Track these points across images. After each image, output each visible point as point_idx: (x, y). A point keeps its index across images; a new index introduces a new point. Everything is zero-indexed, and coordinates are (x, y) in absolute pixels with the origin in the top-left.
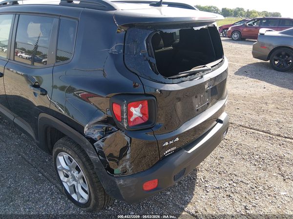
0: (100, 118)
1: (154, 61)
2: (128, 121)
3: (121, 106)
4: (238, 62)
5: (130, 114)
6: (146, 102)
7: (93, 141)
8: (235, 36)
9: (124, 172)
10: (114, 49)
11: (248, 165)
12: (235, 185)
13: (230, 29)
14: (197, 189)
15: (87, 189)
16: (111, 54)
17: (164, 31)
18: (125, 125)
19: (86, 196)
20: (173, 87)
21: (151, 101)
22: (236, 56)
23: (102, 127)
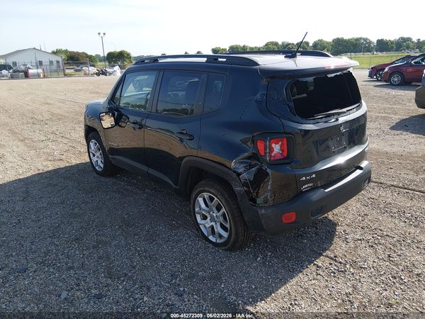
0: (246, 154)
1: (292, 104)
2: (270, 156)
3: (265, 142)
4: (396, 114)
5: (272, 150)
6: (285, 139)
7: (239, 175)
8: (396, 79)
9: (266, 201)
10: (258, 96)
11: (397, 222)
12: (379, 238)
13: (386, 70)
14: (336, 240)
15: (228, 226)
16: (256, 101)
17: (301, 80)
18: (268, 159)
19: (225, 235)
20: (310, 127)
21: (290, 138)
22: (395, 107)
23: (247, 163)
